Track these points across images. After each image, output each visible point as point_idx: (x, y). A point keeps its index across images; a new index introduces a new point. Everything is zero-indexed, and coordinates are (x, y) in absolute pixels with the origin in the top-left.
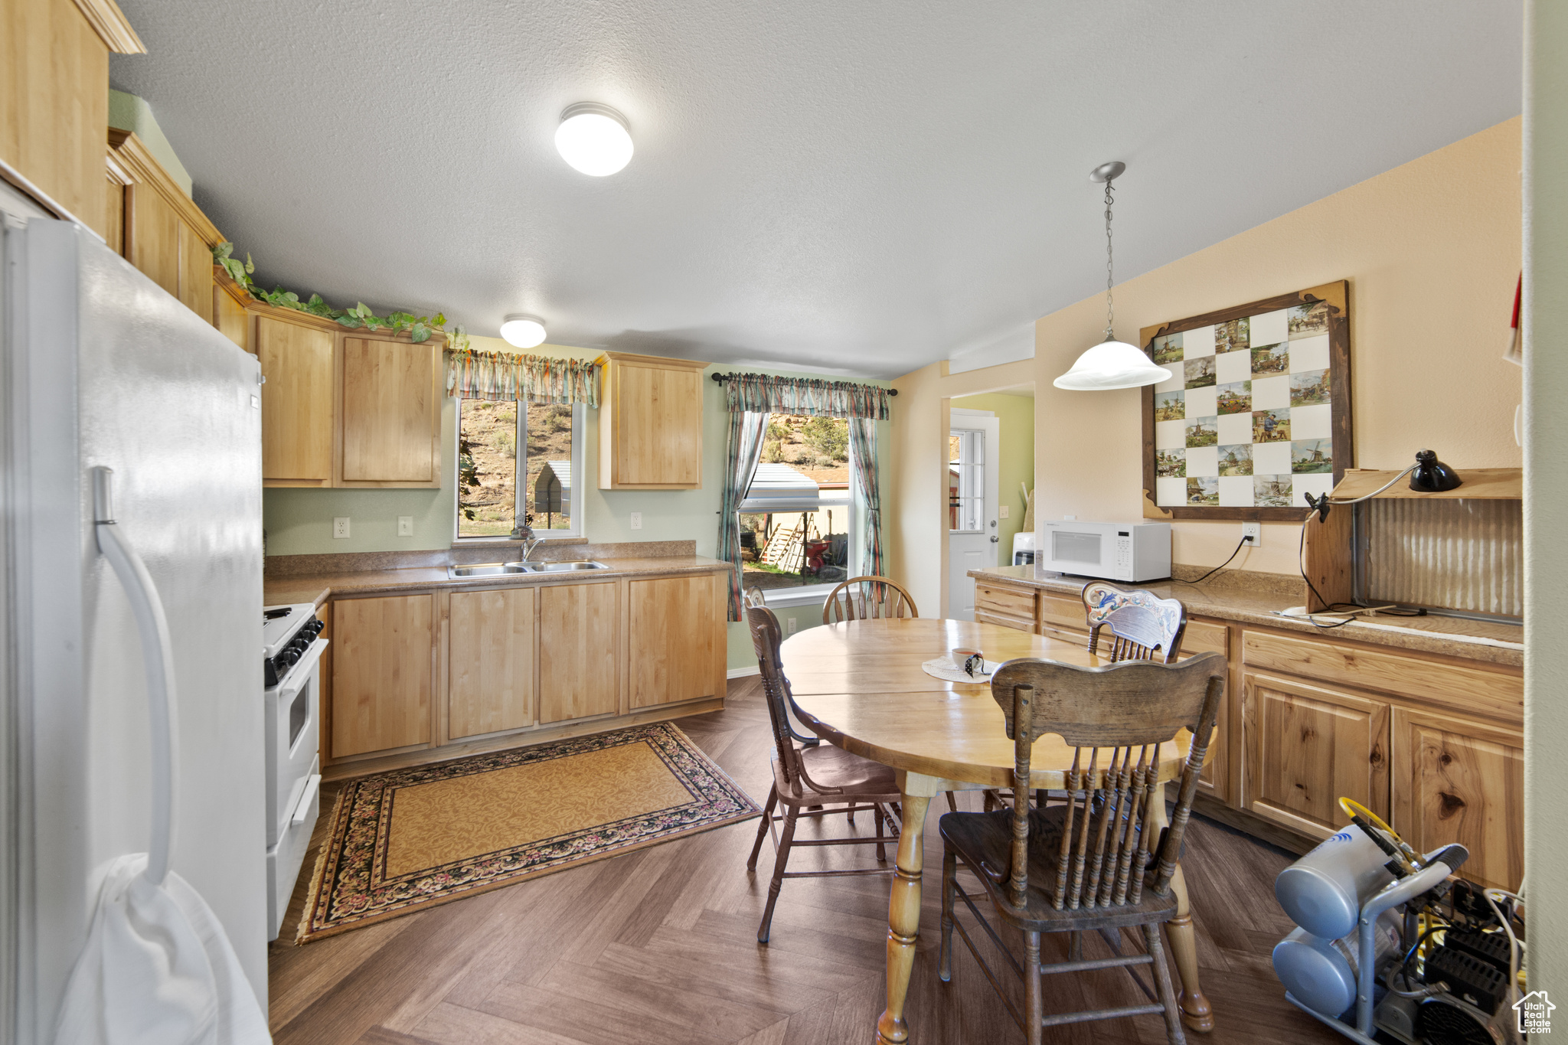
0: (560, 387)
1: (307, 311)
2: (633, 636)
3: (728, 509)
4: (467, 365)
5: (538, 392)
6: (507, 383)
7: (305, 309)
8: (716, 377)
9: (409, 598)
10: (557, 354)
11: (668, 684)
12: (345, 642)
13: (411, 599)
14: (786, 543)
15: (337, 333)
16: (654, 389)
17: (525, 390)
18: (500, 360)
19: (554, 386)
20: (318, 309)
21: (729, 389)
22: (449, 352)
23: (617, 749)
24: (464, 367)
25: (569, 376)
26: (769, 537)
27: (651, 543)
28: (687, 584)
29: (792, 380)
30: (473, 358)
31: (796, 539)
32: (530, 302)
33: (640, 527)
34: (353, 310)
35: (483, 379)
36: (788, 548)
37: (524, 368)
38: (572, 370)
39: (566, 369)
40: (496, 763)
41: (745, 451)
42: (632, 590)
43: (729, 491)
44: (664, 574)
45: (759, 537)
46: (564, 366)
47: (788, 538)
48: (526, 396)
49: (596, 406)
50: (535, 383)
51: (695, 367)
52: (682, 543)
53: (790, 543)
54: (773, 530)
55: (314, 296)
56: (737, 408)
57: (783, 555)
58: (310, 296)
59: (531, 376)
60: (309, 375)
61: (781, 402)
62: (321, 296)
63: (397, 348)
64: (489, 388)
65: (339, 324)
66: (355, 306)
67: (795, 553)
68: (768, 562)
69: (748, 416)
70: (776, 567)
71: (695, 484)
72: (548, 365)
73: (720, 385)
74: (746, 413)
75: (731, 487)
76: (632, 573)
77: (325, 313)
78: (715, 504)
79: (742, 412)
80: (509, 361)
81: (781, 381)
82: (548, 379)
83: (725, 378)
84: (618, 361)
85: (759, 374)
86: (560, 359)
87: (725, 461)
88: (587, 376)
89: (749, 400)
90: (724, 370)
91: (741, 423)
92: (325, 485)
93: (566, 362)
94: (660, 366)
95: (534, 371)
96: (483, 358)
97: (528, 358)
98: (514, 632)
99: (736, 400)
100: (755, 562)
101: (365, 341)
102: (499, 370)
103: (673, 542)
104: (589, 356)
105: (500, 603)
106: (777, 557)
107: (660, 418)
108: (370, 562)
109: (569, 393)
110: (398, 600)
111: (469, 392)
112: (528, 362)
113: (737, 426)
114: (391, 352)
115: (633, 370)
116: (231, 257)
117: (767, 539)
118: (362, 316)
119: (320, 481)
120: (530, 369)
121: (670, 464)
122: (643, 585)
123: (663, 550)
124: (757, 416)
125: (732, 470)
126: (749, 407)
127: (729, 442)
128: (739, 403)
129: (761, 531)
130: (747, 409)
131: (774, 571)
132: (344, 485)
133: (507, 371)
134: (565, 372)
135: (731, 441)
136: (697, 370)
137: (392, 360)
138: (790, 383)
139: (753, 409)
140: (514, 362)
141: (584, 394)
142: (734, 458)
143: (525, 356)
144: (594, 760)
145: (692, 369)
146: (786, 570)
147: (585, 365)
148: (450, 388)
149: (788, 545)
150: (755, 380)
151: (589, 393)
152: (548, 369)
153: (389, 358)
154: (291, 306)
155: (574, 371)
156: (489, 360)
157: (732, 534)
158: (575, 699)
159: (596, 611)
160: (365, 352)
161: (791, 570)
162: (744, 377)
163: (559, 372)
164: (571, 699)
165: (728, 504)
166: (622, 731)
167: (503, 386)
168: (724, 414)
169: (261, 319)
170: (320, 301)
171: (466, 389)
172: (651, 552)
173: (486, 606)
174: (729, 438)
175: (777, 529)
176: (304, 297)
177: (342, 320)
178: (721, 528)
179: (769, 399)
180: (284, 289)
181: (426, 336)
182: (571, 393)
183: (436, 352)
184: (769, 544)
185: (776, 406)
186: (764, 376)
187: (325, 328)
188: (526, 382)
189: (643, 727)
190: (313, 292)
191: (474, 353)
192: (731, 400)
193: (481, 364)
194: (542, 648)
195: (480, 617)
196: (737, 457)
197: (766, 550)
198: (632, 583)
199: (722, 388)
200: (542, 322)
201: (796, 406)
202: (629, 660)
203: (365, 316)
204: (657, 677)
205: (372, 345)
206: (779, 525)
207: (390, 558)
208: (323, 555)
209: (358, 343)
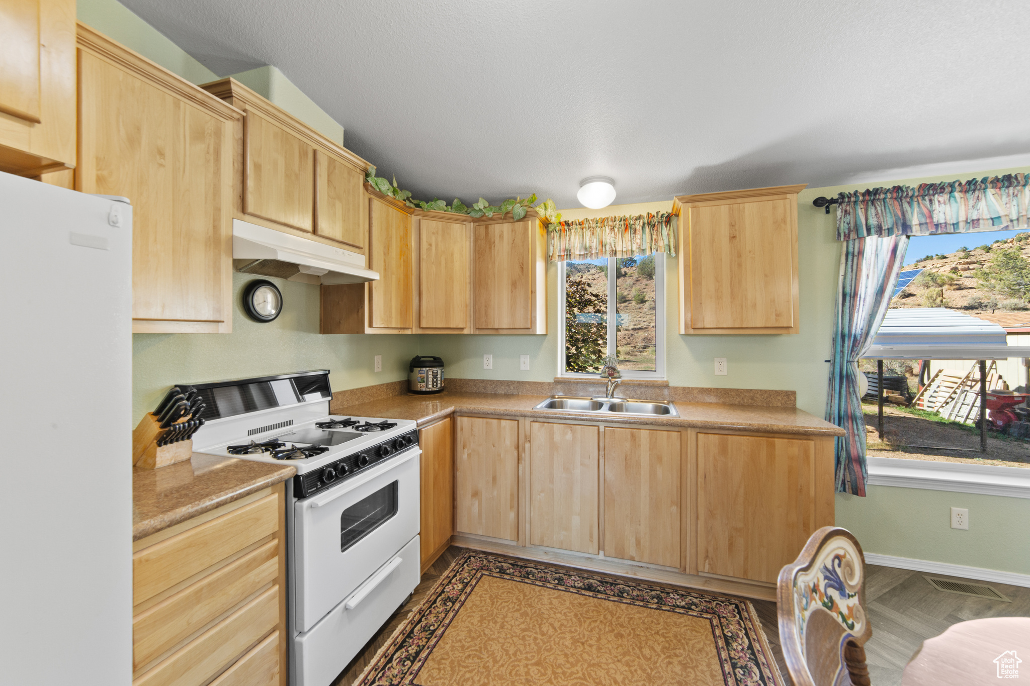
0: (638, 241)
1: (451, 211)
2: (701, 493)
3: (842, 357)
4: (563, 234)
5: (619, 249)
6: (594, 245)
7: (450, 210)
8: (819, 202)
9: (502, 421)
10: (631, 211)
11: (746, 558)
12: (464, 448)
13: (503, 422)
14: (952, 391)
15: (472, 224)
16: (732, 225)
17: (608, 247)
18: (587, 225)
19: (632, 241)
20: (459, 209)
21: (839, 213)
22: (546, 224)
23: (675, 618)
24: (560, 236)
25: (647, 229)
26: (926, 381)
27: (738, 390)
28: (772, 446)
29: (952, 185)
30: (566, 227)
31: (967, 388)
32: (599, 165)
33: (725, 373)
34: (476, 204)
35: (574, 243)
36: (953, 396)
37: (607, 228)
38: (649, 223)
39: (644, 224)
40: (560, 581)
41: (867, 287)
42: (700, 443)
43: (843, 336)
44: (739, 430)
45: (913, 382)
46: (641, 221)
47: (955, 386)
48: (608, 252)
49: (674, 254)
50: (617, 240)
51: (786, 193)
52: (778, 393)
53: (958, 391)
54: (932, 375)
55: (456, 200)
56: (853, 235)
57: (947, 403)
58: (453, 201)
59: (613, 235)
60: (452, 255)
61: (931, 217)
62: (460, 199)
63: (506, 227)
64: (580, 251)
65: (470, 217)
66: (477, 202)
67: (966, 402)
68: (925, 408)
69: (871, 242)
70: (937, 414)
71: (788, 328)
72: (627, 222)
73: (828, 212)
74: (868, 239)
75: (846, 331)
76: (699, 424)
77: (464, 211)
78: (825, 350)
79: (861, 239)
80: (594, 225)
81: (930, 190)
82: (628, 235)
83: (833, 201)
84: (690, 204)
85: (890, 187)
86: (637, 215)
87: (836, 301)
88: (664, 227)
89: (873, 221)
90: (831, 192)
91: (861, 253)
92: (465, 332)
93: (643, 218)
94: (739, 200)
95: (616, 230)
96: (574, 226)
97: (609, 220)
98: (581, 464)
99: (852, 225)
100: (907, 406)
101: (487, 227)
102: (588, 234)
103: (766, 391)
104: (665, 207)
105: (569, 436)
106: (939, 405)
107: (739, 256)
108: (503, 387)
109: (647, 246)
110: (495, 421)
111: (564, 256)
112: (610, 223)
113: (854, 257)
114: (502, 231)
115: (705, 209)
116: (377, 175)
117: (924, 385)
118: (482, 207)
119: (462, 329)
120: (612, 229)
121: (754, 306)
122: (714, 439)
123: (752, 399)
124: (887, 242)
125: (847, 310)
126: (873, 231)
127: (841, 278)
128: (857, 229)
129: (916, 376)
130: (869, 232)
131: (934, 419)
132: (478, 332)
133: (593, 234)
134: (643, 227)
135: (845, 276)
136: (789, 196)
137: (503, 237)
138: (948, 190)
139: (880, 231)
140: (598, 225)
141: (661, 244)
142: (849, 296)
143: (608, 219)
144: (644, 623)
145: (781, 196)
146: (952, 418)
147: (662, 217)
148: (551, 255)
149: (955, 393)
150: (882, 196)
151: (666, 242)
152: (627, 226)
153: (501, 236)
154: (440, 209)
155: (652, 223)
156: (578, 227)
157: (848, 387)
158: (638, 543)
159: (660, 459)
160: (487, 233)
161: (958, 420)
162: (863, 195)
163: (638, 227)
164: (633, 540)
165: (842, 352)
166: (688, 591)
167: (590, 247)
168: (835, 246)
169: (421, 220)
170: (460, 203)
171: (562, 254)
172: (738, 399)
173: (557, 437)
174: (842, 272)
175: (937, 376)
176: (449, 203)
177: (473, 214)
178: (831, 380)
179: (908, 215)
180: (439, 199)
181: (522, 214)
182: (648, 245)
183: (534, 227)
184: (926, 390)
185: (920, 224)
186: (898, 189)
187: (462, 221)
188: (608, 241)
189: (714, 596)
190: (455, 198)
191: (567, 223)
192: (843, 227)
193: (573, 231)
194: (606, 484)
195: (553, 446)
196: (855, 295)
197: (922, 395)
198: (699, 435)
199: (830, 216)
200: (612, 181)
201: (962, 218)
202: (697, 518)
203: (485, 207)
204: (731, 546)
205: (491, 228)
206: (940, 371)
207: (515, 385)
208: (478, 380)
209: (482, 228)
